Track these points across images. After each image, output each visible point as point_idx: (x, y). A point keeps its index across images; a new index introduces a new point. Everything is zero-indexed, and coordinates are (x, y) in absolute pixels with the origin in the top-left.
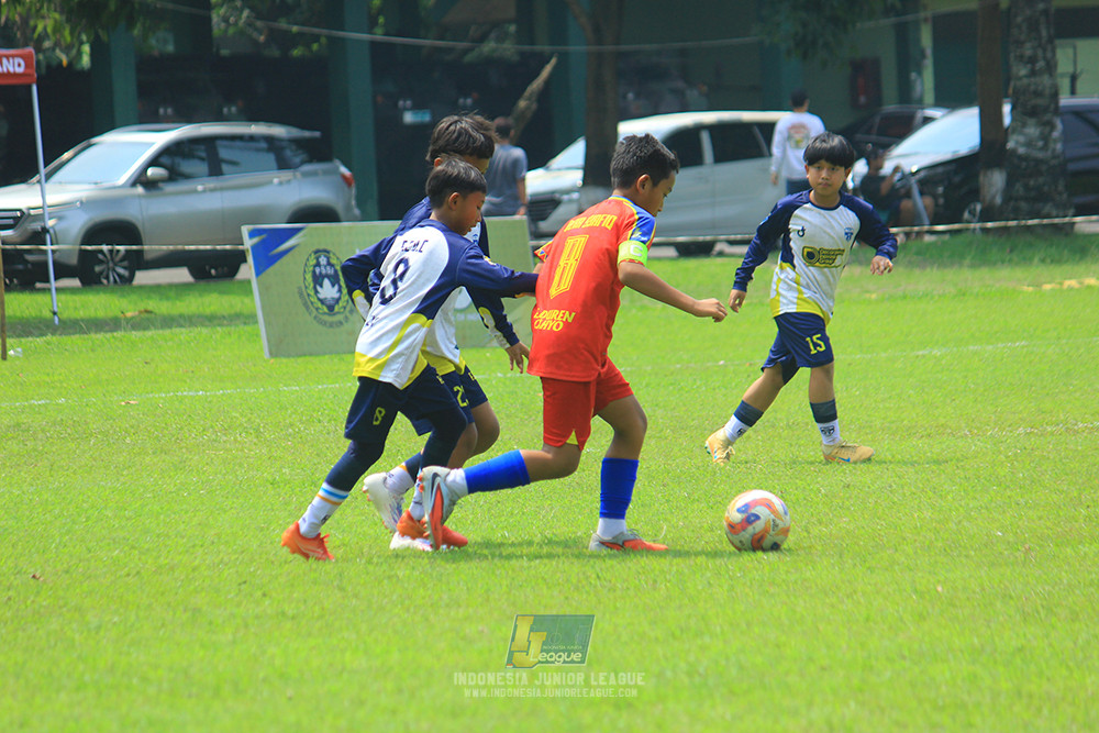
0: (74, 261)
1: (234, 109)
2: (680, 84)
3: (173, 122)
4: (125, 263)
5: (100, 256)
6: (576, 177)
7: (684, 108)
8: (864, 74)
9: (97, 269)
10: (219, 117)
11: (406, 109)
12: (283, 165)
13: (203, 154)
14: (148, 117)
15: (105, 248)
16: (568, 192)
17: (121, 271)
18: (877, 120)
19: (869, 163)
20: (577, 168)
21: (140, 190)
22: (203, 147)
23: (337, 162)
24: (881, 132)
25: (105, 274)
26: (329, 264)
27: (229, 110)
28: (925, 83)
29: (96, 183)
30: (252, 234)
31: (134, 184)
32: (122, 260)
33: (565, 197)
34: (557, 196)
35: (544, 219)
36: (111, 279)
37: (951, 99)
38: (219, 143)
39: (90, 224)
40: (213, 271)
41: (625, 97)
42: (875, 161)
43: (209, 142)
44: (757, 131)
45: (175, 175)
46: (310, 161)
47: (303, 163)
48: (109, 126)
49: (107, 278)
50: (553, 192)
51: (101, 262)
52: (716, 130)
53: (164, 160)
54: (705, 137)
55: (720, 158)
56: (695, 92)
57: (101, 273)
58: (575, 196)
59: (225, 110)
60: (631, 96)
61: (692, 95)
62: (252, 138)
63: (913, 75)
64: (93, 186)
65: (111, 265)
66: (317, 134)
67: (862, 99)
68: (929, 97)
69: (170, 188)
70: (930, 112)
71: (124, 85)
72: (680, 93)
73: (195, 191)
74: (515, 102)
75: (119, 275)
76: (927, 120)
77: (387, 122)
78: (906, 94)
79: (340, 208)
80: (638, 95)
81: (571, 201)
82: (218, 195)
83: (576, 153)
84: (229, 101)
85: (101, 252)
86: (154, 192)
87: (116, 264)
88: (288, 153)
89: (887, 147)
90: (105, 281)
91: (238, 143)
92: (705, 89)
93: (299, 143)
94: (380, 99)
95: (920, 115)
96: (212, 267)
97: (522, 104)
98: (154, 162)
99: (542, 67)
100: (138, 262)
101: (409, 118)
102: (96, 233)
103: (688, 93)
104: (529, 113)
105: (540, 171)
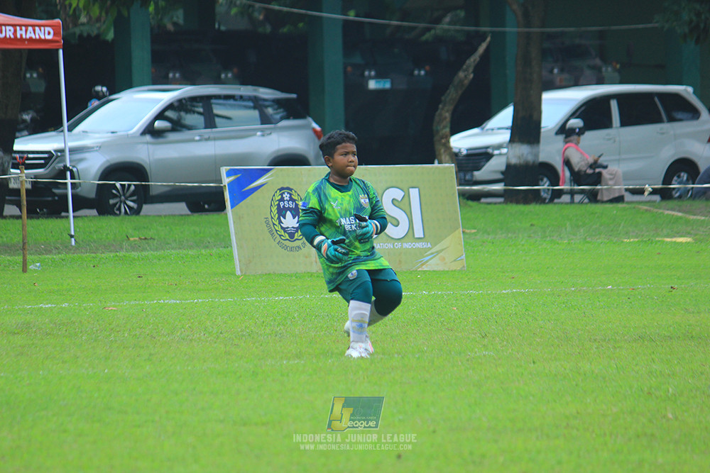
0: (92, 195)
1: (230, 75)
2: (598, 61)
3: (180, 84)
4: (135, 198)
5: (114, 191)
6: (506, 136)
7: (600, 81)
9: (111, 202)
10: (217, 81)
11: (371, 78)
12: (265, 120)
13: (201, 110)
14: (159, 79)
15: (118, 184)
16: (499, 147)
17: (131, 204)
20: (507, 129)
21: (148, 138)
22: (201, 104)
23: (310, 119)
25: (117, 206)
26: (291, 199)
27: (226, 76)
29: (113, 132)
30: (229, 174)
31: (144, 133)
32: (132, 195)
33: (496, 152)
34: (490, 151)
35: (478, 169)
36: (123, 210)
38: (213, 101)
39: (108, 164)
40: (206, 206)
41: (551, 71)
43: (206, 100)
44: (656, 99)
45: (177, 126)
46: (287, 117)
47: (282, 119)
48: (128, 85)
49: (119, 209)
50: (487, 147)
51: (115, 196)
52: (620, 97)
53: (169, 114)
54: (614, 104)
55: (624, 123)
56: (610, 69)
57: (115, 205)
58: (504, 151)
59: (223, 76)
60: (556, 71)
61: (608, 71)
62: (241, 97)
64: (110, 135)
65: (123, 198)
66: (294, 96)
69: (172, 136)
71: (141, 53)
72: (597, 69)
73: (193, 140)
74: (456, 73)
75: (129, 207)
77: (354, 88)
79: (311, 156)
80: (562, 70)
81: (500, 154)
82: (211, 143)
83: (505, 117)
84: (226, 68)
85: (114, 187)
86: (161, 140)
87: (127, 199)
88: (270, 111)
90: (118, 212)
91: (231, 102)
92: (619, 66)
93: (278, 103)
94: (349, 69)
96: (205, 203)
97: (461, 74)
98: (160, 116)
99: (480, 44)
100: (144, 196)
101: (372, 85)
102: (113, 172)
103: (604, 69)
104: (466, 82)
105: (476, 130)
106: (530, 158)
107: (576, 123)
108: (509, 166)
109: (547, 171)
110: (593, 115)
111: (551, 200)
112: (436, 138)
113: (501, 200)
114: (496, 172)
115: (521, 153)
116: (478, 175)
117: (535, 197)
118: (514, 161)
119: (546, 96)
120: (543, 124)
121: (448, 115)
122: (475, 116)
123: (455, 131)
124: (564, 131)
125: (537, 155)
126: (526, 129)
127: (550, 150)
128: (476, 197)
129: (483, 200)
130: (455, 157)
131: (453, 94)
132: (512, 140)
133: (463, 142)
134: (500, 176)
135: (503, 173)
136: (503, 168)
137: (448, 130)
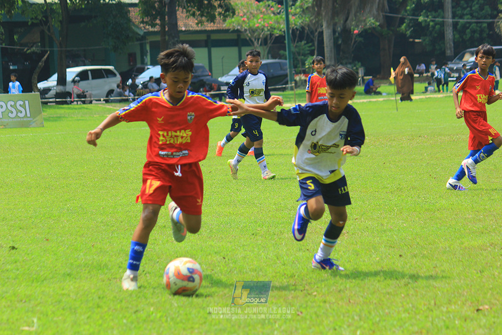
2: (84, 59)
6: (55, 83)
7: (85, 65)
8: (132, 57)
11: (11, 65)
16: (54, 87)
18: (135, 69)
19: (132, 80)
24: (136, 72)
28: (148, 59)
35: (47, 94)
37: (154, 63)
41: (69, 62)
42: (134, 80)
44: (103, 71)
50: (49, 87)
52: (92, 71)
54: (89, 73)
55: (93, 78)
56: (88, 61)
58: (55, 88)
60: (70, 62)
61: (87, 62)
63: (145, 57)
67: (131, 63)
68: (149, 63)
70: (149, 67)
72: (83, 61)
74: (38, 63)
76: (148, 69)
77: (5, 69)
78: (143, 62)
80: (72, 62)
83: (55, 77)
89: (137, 76)
92: (90, 60)
94: (4, 62)
95: (146, 67)
97: (40, 64)
99: (46, 54)
101: (11, 67)
103: (86, 61)
104: (42, 66)
105: (45, 81)
106: (63, 90)
107: (77, 78)
108: (57, 93)
109: (69, 94)
110: (83, 76)
111: (71, 104)
112: (33, 85)
113: (54, 104)
114: (52, 95)
115: (60, 89)
116: (47, 96)
117: (66, 103)
118: (58, 91)
119: (68, 70)
120: (67, 79)
121: (36, 77)
122: (46, 77)
123: (39, 82)
124: (74, 81)
125: (66, 89)
126: (62, 81)
127: (69, 88)
128: (46, 103)
129: (49, 104)
130: (39, 90)
131: (38, 70)
132: (57, 84)
133: (41, 85)
134: (54, 96)
135: (55, 95)
136: (55, 93)
137: (36, 82)
